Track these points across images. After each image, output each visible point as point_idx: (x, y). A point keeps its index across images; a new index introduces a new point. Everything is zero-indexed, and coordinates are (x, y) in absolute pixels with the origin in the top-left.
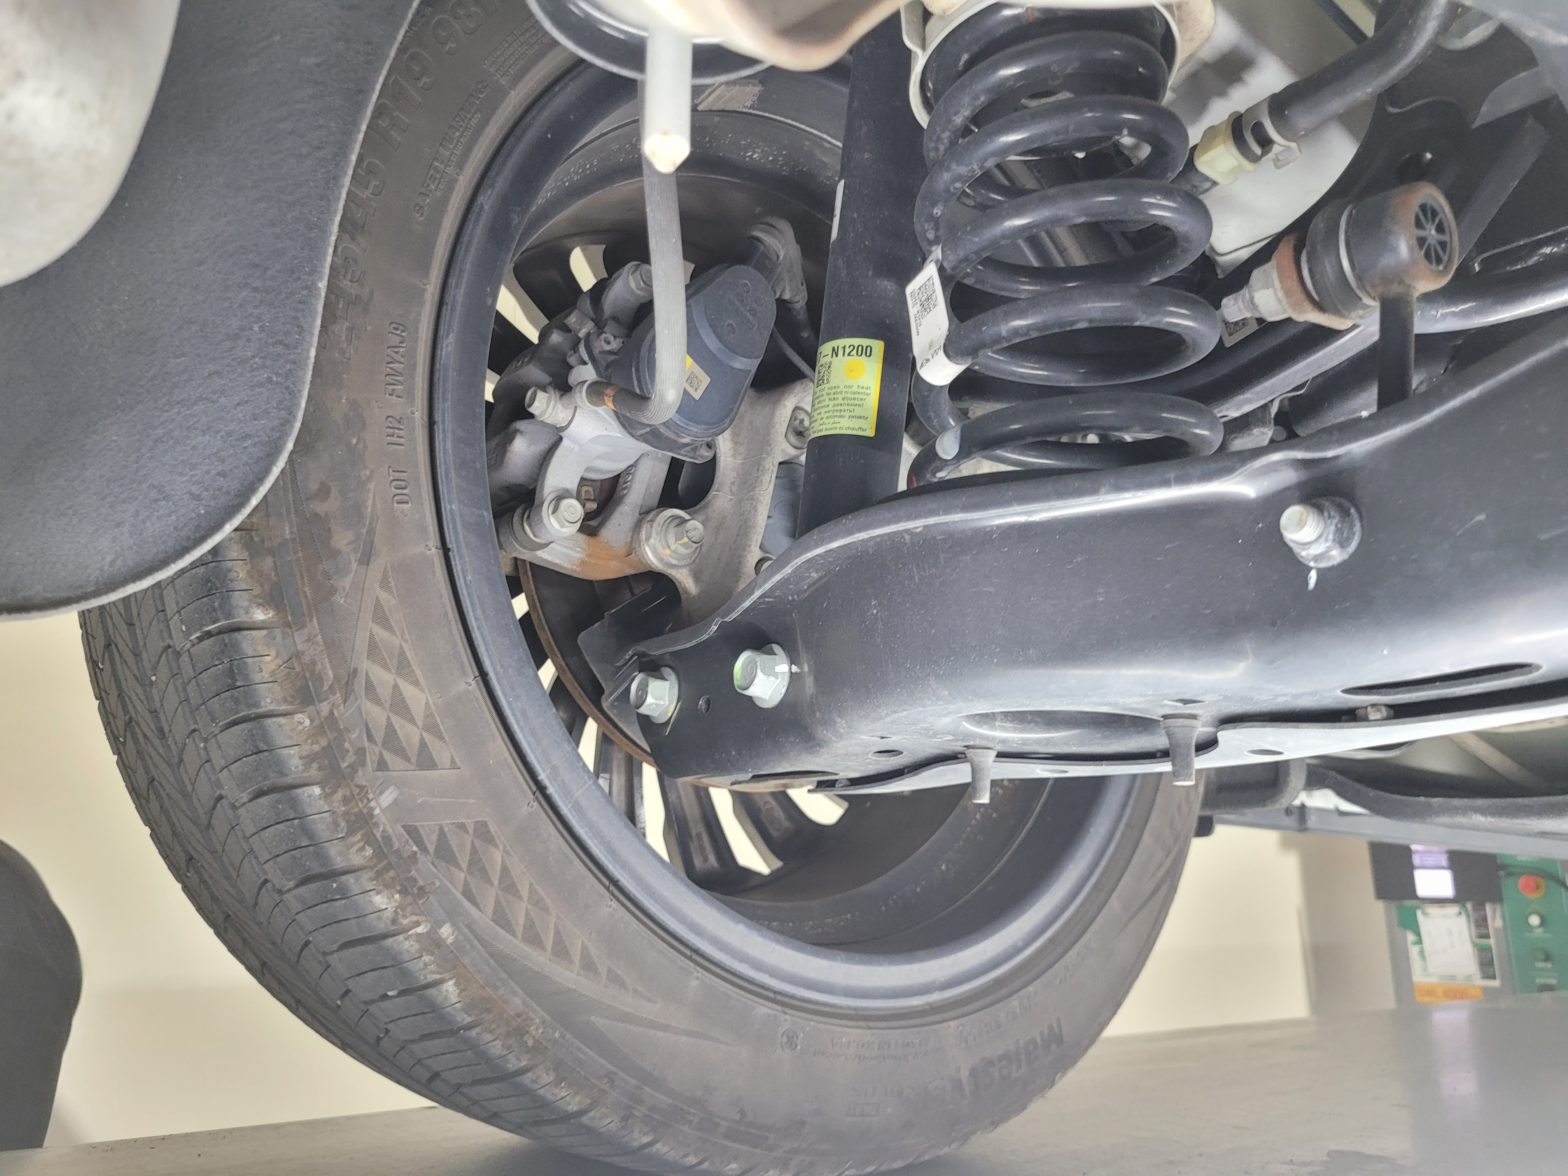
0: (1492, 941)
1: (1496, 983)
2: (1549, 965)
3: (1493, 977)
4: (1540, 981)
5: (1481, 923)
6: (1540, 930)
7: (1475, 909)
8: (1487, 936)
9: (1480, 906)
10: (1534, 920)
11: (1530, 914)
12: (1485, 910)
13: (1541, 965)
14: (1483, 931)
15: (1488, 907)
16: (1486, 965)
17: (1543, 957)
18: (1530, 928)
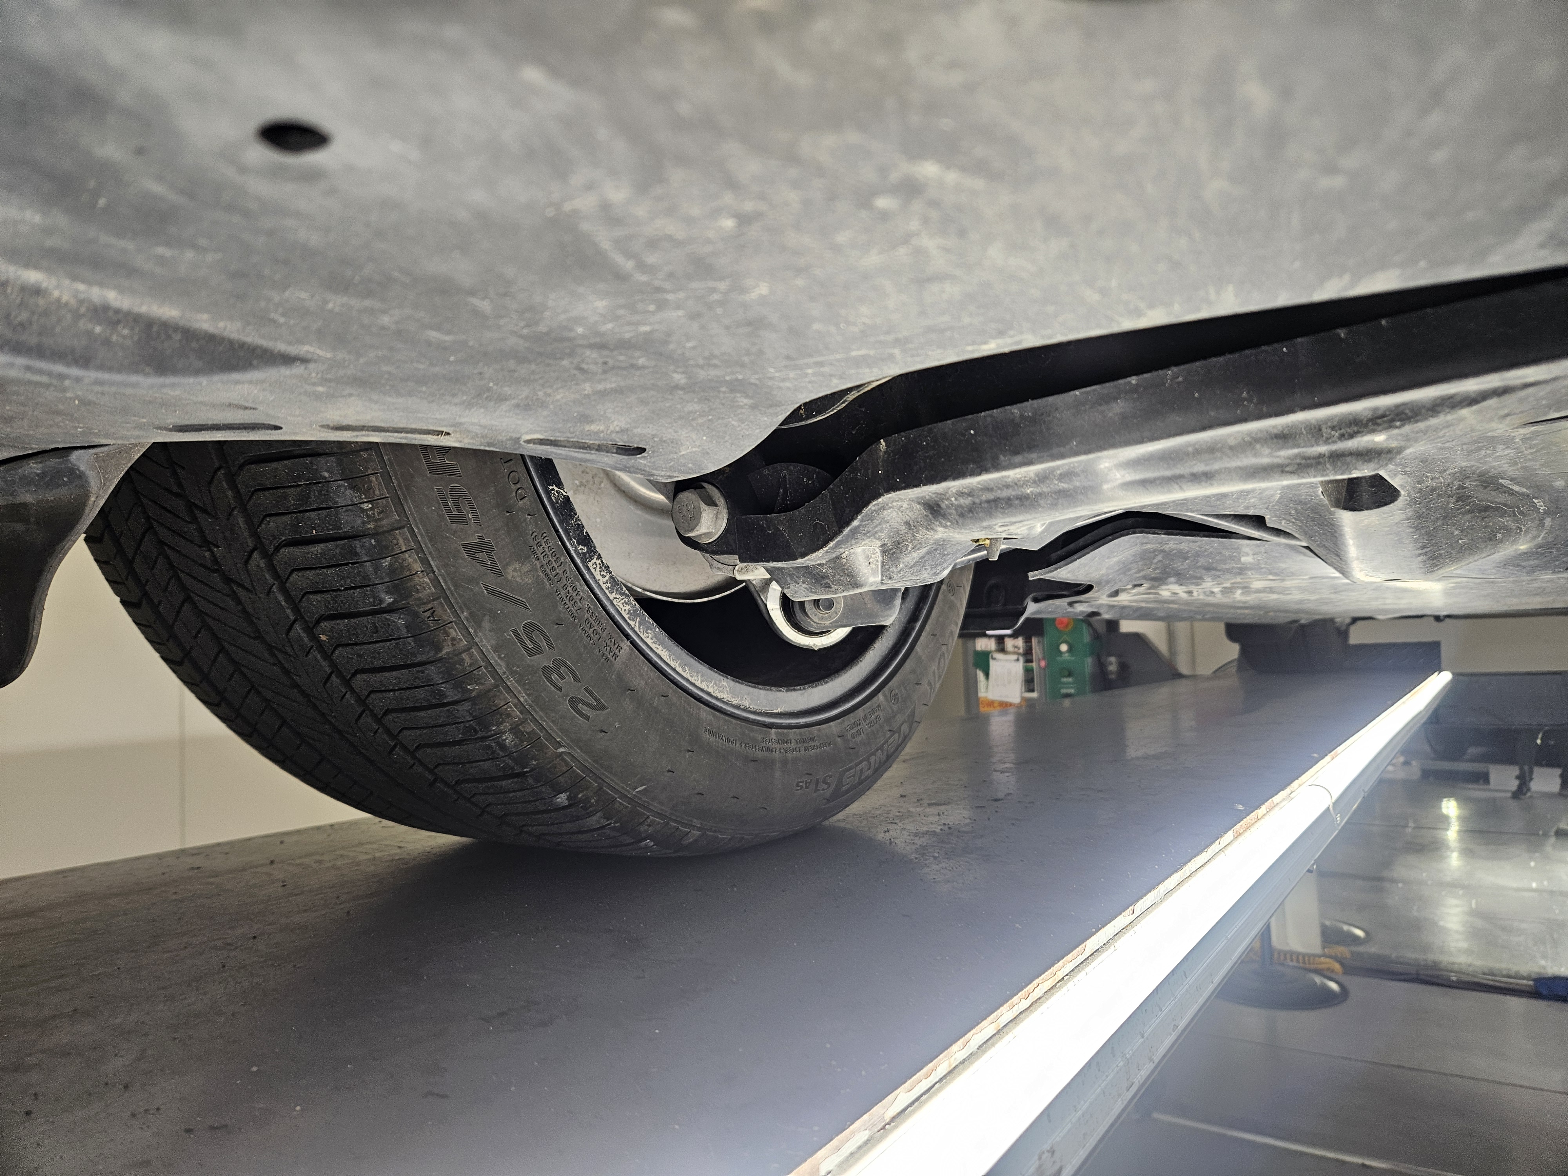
0: (1034, 665)
2: (1070, 680)
3: (1032, 691)
4: (1064, 691)
6: (1067, 655)
8: (1031, 661)
9: (1028, 641)
10: (1064, 648)
11: (1061, 643)
12: (1031, 642)
13: (1065, 680)
14: (1029, 657)
15: (1034, 641)
16: (1029, 682)
17: (1067, 673)
18: (1061, 653)
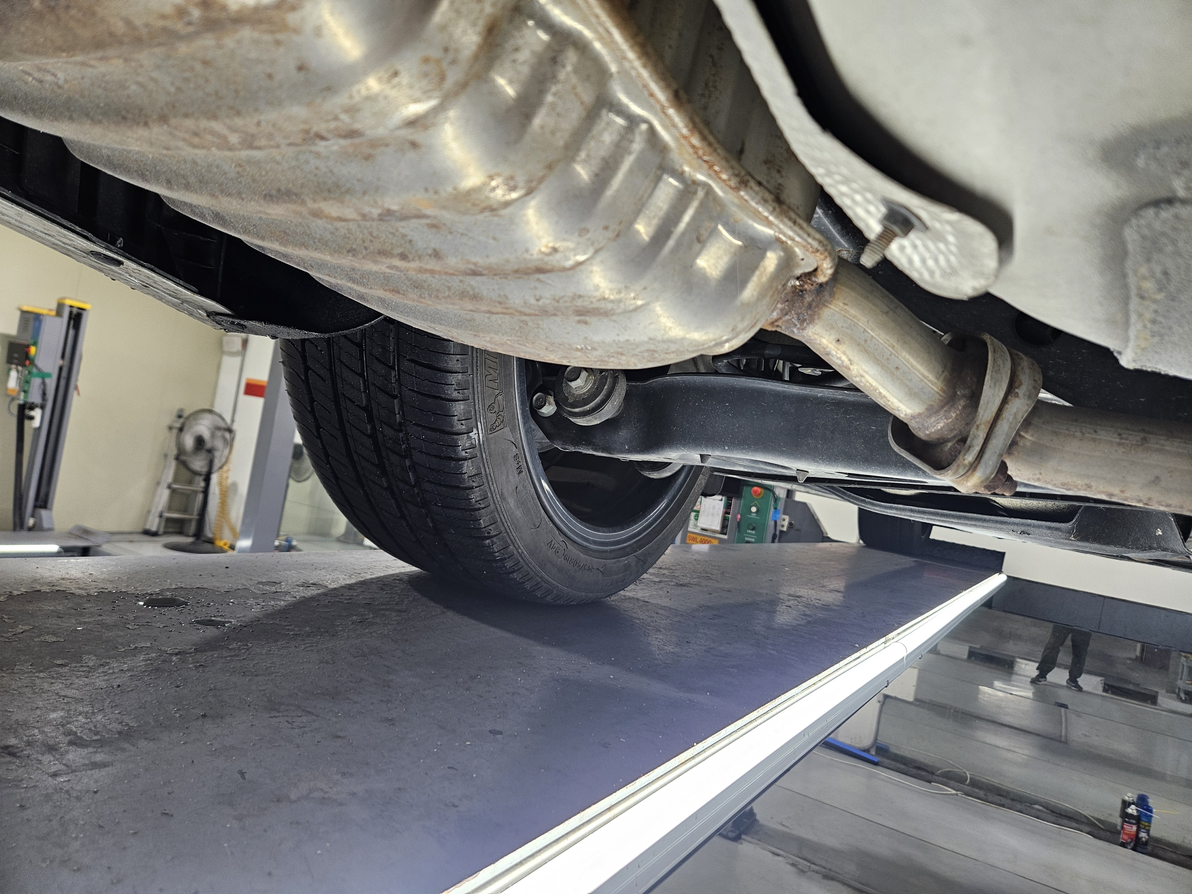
1: (725, 537)
5: (728, 506)
7: (728, 500)
